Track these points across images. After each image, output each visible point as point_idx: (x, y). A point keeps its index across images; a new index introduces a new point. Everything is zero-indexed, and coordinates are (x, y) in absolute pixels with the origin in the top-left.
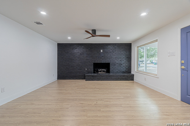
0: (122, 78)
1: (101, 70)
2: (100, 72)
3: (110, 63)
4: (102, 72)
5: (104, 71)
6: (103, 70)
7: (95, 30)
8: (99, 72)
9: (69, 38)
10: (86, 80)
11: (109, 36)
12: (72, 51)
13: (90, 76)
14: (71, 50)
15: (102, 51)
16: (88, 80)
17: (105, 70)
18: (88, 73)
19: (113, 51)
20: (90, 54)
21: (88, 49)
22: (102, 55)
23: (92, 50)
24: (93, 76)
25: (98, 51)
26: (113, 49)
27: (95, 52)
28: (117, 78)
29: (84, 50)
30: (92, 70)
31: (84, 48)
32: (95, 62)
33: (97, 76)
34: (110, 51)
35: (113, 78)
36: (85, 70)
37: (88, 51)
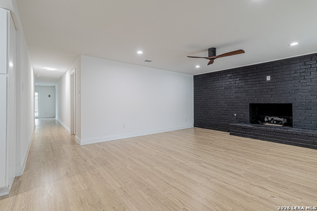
1: (270, 119)
2: (269, 122)
4: (272, 123)
5: (278, 122)
6: (275, 118)
7: (215, 49)
8: (264, 122)
9: (198, 67)
10: (230, 134)
11: (242, 52)
12: (212, 85)
13: (237, 127)
14: (212, 82)
15: (268, 78)
16: (234, 135)
17: (282, 119)
18: (240, 122)
19: (302, 74)
20: (242, 87)
21: (238, 79)
22: (269, 87)
23: (247, 78)
24: (244, 128)
25: (260, 79)
26: (301, 71)
27: (253, 83)
28: (308, 142)
29: (230, 80)
30: (248, 117)
31: (230, 78)
32: (253, 102)
33: (251, 129)
34: (292, 75)
35: (294, 141)
36: (233, 116)
37: (237, 82)
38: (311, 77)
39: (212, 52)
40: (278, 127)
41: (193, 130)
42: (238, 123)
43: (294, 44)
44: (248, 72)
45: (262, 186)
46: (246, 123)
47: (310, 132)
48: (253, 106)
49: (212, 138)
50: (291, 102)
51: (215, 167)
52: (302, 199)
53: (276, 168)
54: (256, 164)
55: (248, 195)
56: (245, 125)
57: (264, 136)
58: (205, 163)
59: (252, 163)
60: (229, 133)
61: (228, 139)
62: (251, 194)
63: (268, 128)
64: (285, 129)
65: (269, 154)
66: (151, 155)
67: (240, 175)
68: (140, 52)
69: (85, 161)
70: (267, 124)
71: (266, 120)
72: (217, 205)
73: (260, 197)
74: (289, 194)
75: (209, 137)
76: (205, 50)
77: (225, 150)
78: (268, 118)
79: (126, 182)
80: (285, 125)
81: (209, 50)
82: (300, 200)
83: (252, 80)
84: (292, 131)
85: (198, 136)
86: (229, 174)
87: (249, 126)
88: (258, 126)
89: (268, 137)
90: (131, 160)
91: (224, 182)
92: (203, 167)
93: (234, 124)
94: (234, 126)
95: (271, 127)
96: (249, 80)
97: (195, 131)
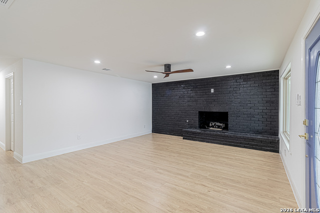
0: (248, 144)
1: (213, 124)
2: (213, 127)
3: (227, 112)
4: (215, 128)
5: (219, 127)
6: (217, 124)
7: (170, 65)
9: (156, 77)
10: (183, 139)
11: (191, 70)
13: (188, 132)
15: (212, 91)
16: (186, 139)
17: (221, 125)
19: (235, 89)
20: (192, 97)
21: (190, 90)
22: (213, 98)
23: (197, 89)
24: (194, 133)
25: (207, 91)
26: (234, 86)
27: (201, 94)
28: (237, 143)
29: (184, 90)
30: (197, 124)
31: (184, 88)
32: (201, 110)
33: (199, 133)
34: (228, 90)
35: (229, 142)
36: (186, 122)
37: (190, 92)
38: (240, 92)
39: (168, 67)
40: (218, 131)
41: (151, 136)
42: (190, 128)
43: (229, 67)
44: (198, 84)
45: (203, 183)
46: (196, 128)
47: (239, 135)
48: (201, 114)
49: (168, 143)
50: (227, 111)
51: (168, 171)
52: (227, 189)
53: (214, 167)
54: (200, 165)
55: (192, 193)
56: (195, 130)
57: (209, 139)
58: (161, 169)
59: (198, 165)
60: (182, 137)
61: (181, 144)
62: (195, 192)
63: (211, 132)
64: (223, 132)
65: (211, 155)
66: (109, 167)
67: (188, 177)
68: (97, 62)
69: (32, 182)
70: (211, 128)
71: (211, 125)
72: (168, 206)
73: (200, 193)
74: (220, 187)
75: (165, 143)
76: (162, 65)
77: (178, 155)
78: (212, 124)
79: (84, 199)
80: (224, 129)
81: (165, 65)
82: (226, 191)
83: (200, 91)
84: (227, 134)
85: (155, 142)
86: (180, 177)
87: (198, 131)
88: (205, 131)
89: (211, 140)
90: (88, 175)
91: (175, 185)
92: (159, 173)
93: (186, 130)
94: (186, 131)
95: (214, 131)
96: (198, 91)
97: (153, 138)
